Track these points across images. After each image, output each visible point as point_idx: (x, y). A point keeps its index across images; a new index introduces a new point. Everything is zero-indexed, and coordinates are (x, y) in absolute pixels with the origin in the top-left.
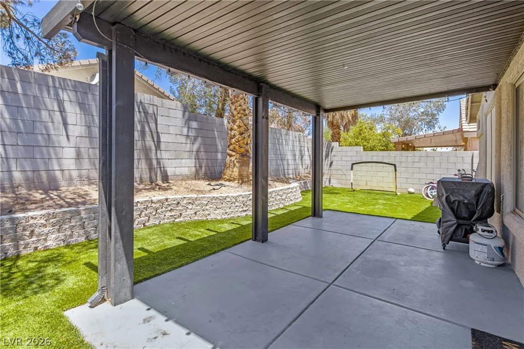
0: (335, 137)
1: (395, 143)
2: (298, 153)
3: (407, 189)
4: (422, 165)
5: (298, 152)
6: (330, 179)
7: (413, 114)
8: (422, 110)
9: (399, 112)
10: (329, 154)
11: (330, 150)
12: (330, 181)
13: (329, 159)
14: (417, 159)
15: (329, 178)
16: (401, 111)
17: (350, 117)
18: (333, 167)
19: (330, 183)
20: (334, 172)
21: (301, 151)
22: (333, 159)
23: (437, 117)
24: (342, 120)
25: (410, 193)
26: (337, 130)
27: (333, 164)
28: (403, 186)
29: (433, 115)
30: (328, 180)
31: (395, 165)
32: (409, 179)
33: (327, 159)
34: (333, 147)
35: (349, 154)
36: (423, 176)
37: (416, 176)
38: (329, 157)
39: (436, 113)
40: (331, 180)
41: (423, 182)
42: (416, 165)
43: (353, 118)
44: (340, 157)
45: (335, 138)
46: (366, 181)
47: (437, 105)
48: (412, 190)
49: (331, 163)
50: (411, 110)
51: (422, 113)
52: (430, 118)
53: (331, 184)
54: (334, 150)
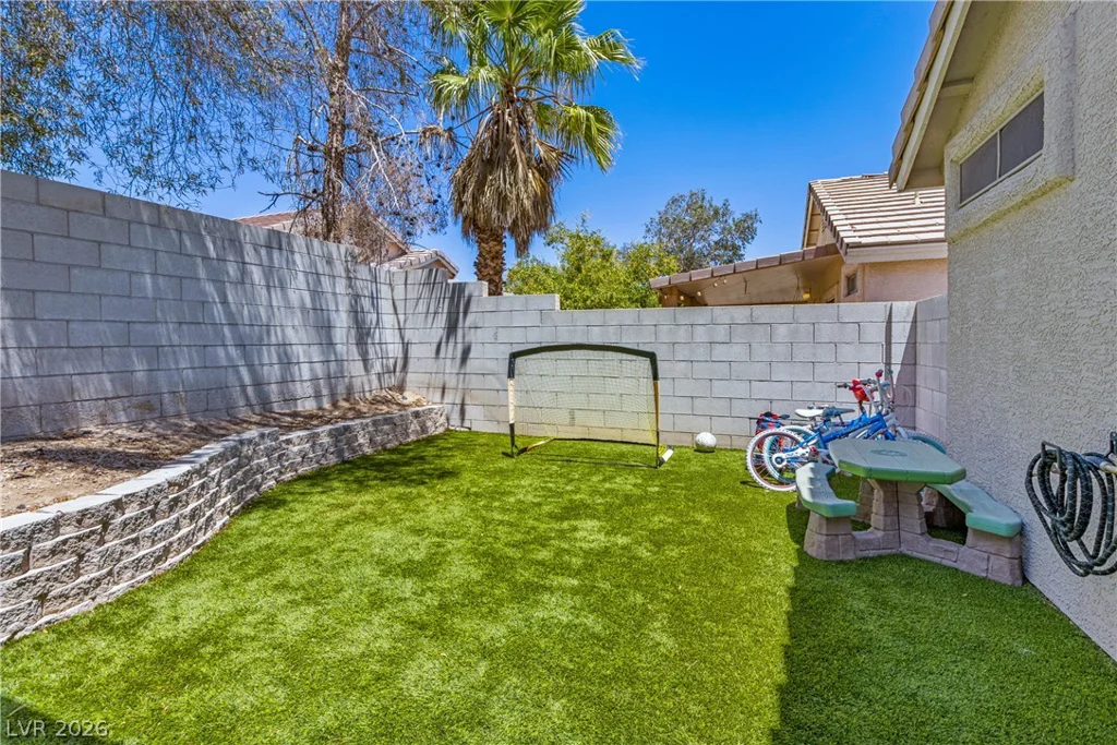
0: (486, 266)
1: (661, 289)
2: (342, 321)
3: (693, 434)
4: (737, 351)
5: (344, 316)
6: (463, 405)
7: (700, 246)
8: (716, 238)
9: (675, 241)
10: (457, 320)
11: (461, 310)
12: (463, 413)
13: (460, 340)
14: (721, 333)
15: (458, 401)
16: (679, 239)
17: (527, 204)
18: (472, 365)
19: (463, 419)
20: (475, 382)
21: (356, 313)
22: (472, 336)
23: (742, 252)
24: (503, 211)
25: (702, 449)
26: (492, 243)
27: (472, 355)
28: (683, 423)
29: (735, 248)
30: (457, 408)
31: (652, 357)
32: (697, 401)
33: (452, 340)
34: (470, 297)
35: (519, 320)
36: (740, 389)
37: (720, 388)
38: (460, 332)
39: (740, 244)
40: (467, 408)
41: (742, 409)
42: (720, 352)
43: (535, 205)
44: (492, 331)
45: (485, 272)
46: (572, 412)
47: (741, 229)
48: (707, 439)
49: (466, 352)
50: (697, 236)
51: (716, 243)
52: (731, 253)
53: (467, 424)
54: (473, 307)
